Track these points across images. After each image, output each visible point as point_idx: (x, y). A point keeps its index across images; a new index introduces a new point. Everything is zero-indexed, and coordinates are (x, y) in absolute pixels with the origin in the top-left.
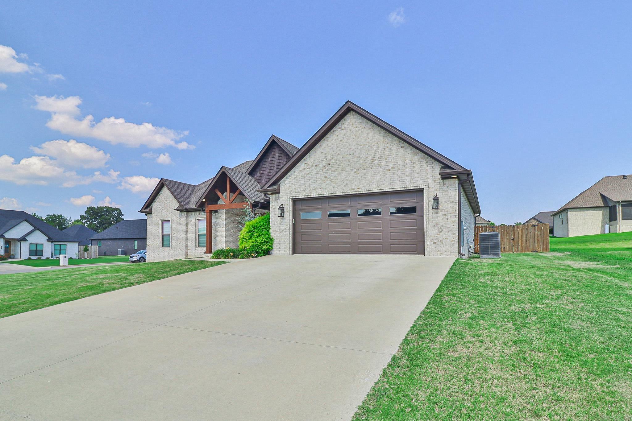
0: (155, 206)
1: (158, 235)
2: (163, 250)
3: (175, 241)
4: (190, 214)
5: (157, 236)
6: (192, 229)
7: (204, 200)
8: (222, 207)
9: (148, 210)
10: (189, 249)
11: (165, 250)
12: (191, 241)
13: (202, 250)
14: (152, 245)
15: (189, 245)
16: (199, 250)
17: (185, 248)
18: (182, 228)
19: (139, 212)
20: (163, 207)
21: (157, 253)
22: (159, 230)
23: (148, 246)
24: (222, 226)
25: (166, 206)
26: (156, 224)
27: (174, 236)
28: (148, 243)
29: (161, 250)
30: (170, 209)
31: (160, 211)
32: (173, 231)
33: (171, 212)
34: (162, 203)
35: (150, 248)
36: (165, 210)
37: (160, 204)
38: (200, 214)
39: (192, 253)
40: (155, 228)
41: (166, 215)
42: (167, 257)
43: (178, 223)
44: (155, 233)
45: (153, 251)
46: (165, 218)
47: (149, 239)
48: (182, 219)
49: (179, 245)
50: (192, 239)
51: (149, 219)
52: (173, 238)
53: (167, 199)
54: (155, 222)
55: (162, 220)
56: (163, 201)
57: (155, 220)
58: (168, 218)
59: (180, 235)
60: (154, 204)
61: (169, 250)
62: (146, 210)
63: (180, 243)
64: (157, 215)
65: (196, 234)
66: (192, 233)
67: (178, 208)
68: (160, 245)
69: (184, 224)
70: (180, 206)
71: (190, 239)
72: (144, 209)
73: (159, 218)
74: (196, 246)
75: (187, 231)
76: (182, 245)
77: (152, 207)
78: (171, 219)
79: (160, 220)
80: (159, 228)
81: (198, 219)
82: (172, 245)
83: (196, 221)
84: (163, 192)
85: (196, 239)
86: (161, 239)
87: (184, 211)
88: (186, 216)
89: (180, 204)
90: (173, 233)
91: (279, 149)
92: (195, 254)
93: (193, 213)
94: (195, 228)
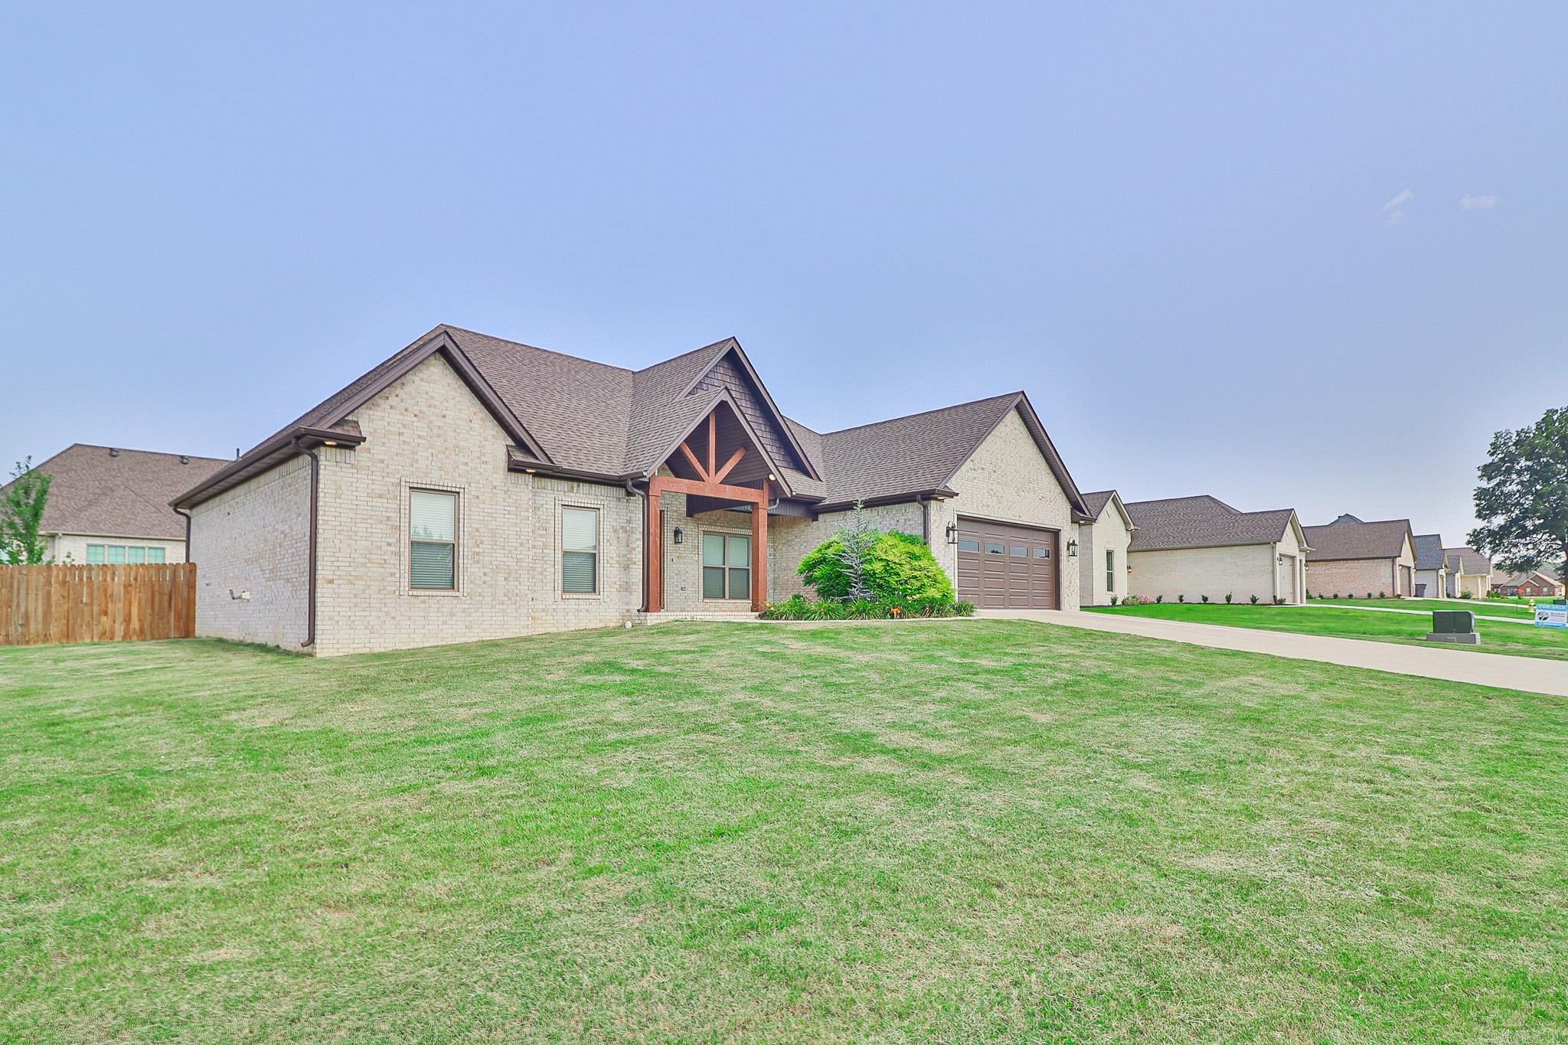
0: (369, 422)
1: (390, 540)
2: (424, 602)
3: (486, 570)
5: (389, 544)
6: (542, 532)
8: (697, 488)
10: (533, 599)
11: (432, 601)
12: (541, 574)
13: (580, 602)
14: (356, 578)
16: (572, 602)
18: (515, 525)
20: (419, 437)
21: (388, 614)
22: (397, 521)
23: (331, 582)
25: (439, 436)
26: (381, 496)
27: (477, 550)
28: (328, 568)
29: (413, 600)
30: (457, 450)
31: (406, 447)
32: (477, 534)
33: (466, 464)
34: (416, 419)
35: (342, 591)
36: (430, 451)
37: (404, 423)
38: (575, 489)
39: (544, 611)
40: (377, 513)
41: (441, 469)
42: (446, 626)
43: (498, 508)
44: (375, 531)
45: (365, 605)
46: (434, 479)
47: (336, 555)
48: (515, 497)
49: (504, 583)
50: (545, 566)
51: (334, 468)
52: (477, 558)
53: (444, 412)
54: (373, 487)
55: (415, 485)
56: (420, 412)
57: (374, 477)
58: (448, 484)
59: (510, 551)
60: (371, 412)
61: (455, 602)
62: (339, 431)
63: (505, 579)
64: (382, 461)
65: (560, 552)
66: (545, 546)
67: (520, 457)
68: (407, 579)
69: (526, 514)
70: (525, 450)
71: (534, 566)
72: (331, 426)
73: (398, 476)
74: (559, 588)
75: (532, 539)
76: (516, 583)
77: (357, 423)
78: (466, 486)
79: (402, 484)
80: (395, 515)
81: (567, 503)
82: (472, 582)
83: (560, 511)
84: (422, 379)
85: (560, 567)
86: (407, 559)
87: (533, 473)
88: (530, 487)
89: (514, 444)
90: (473, 541)
91: (730, 373)
92: (555, 614)
93: (549, 483)
94: (556, 533)
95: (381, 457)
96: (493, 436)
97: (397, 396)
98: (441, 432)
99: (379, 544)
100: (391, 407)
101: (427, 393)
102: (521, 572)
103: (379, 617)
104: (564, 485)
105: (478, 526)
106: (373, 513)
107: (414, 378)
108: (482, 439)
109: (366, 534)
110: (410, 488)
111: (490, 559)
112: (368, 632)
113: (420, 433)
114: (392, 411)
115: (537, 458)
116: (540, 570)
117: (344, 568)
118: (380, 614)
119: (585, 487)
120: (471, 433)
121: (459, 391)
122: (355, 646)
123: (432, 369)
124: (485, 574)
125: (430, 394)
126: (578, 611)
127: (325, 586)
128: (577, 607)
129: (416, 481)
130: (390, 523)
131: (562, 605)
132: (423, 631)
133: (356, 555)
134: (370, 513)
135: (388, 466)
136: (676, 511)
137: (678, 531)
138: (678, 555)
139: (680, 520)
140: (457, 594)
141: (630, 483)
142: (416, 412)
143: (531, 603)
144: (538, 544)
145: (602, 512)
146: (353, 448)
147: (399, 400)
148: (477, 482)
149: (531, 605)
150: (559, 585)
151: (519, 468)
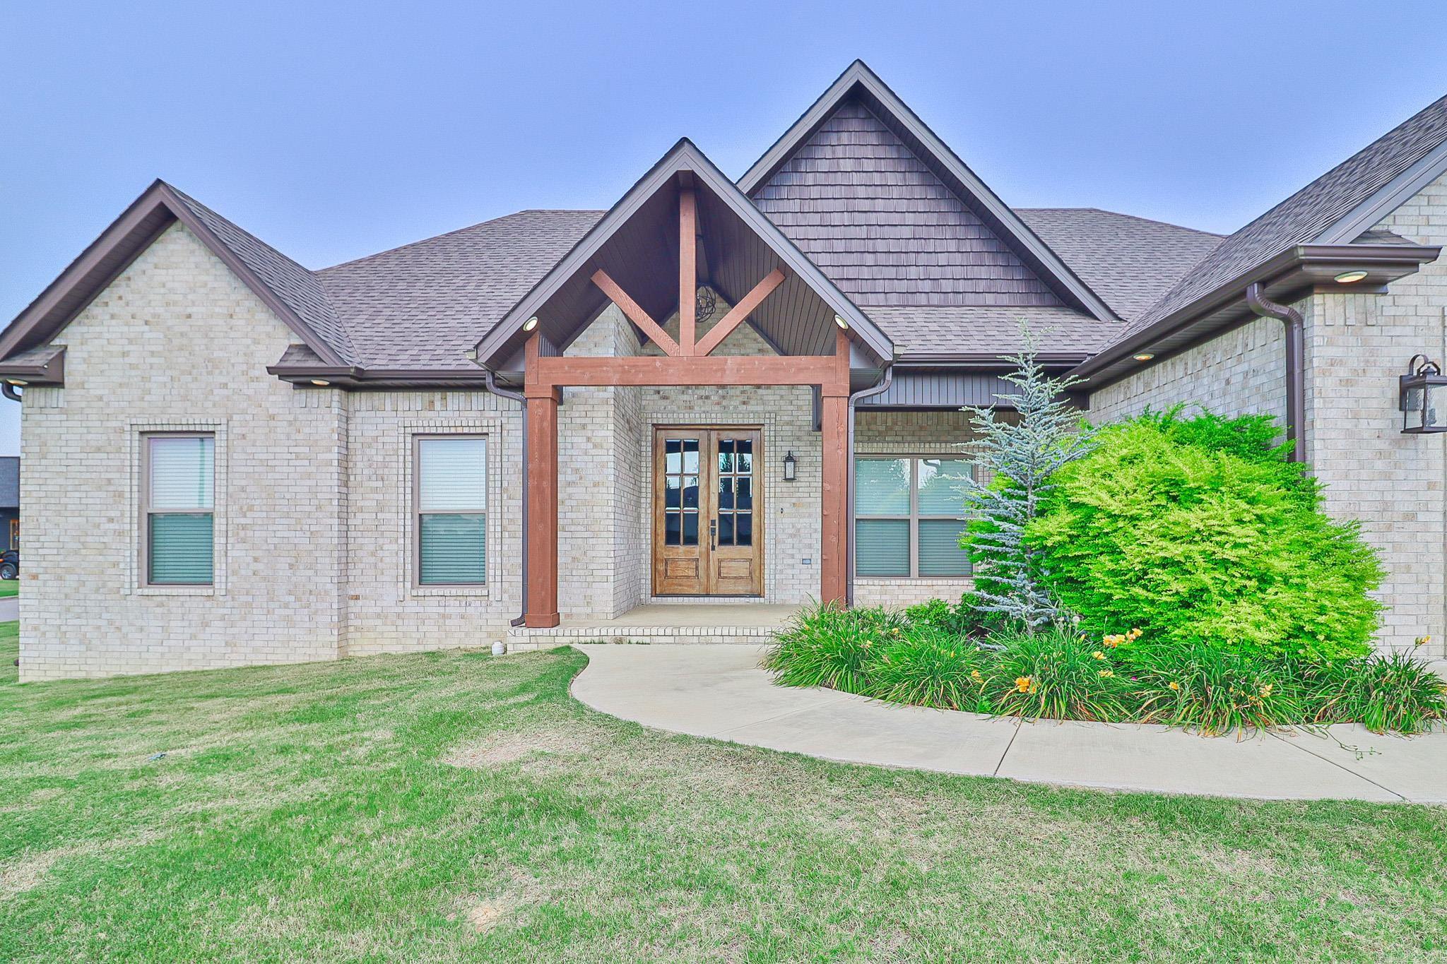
0: (82, 343)
1: (112, 514)
2: (161, 605)
3: (258, 554)
4: (362, 401)
5: (111, 520)
6: (375, 484)
7: (531, 325)
8: (594, 373)
9: (41, 359)
10: (357, 598)
11: (173, 604)
12: (373, 554)
13: (452, 602)
14: (69, 570)
15: (354, 572)
16: (434, 601)
17: (335, 593)
18: (309, 476)
20: (152, 353)
21: (110, 622)
22: (127, 484)
23: (35, 577)
24: (597, 479)
25: (181, 349)
26: (99, 450)
27: (243, 521)
28: (31, 558)
29: (146, 602)
30: (210, 365)
31: (133, 373)
32: (243, 495)
33: (225, 386)
34: (146, 328)
35: (48, 590)
36: (169, 373)
37: (132, 336)
38: (438, 405)
39: (378, 616)
40: (94, 475)
41: (185, 398)
42: (194, 642)
43: (277, 450)
44: (91, 501)
45: (78, 610)
46: (176, 416)
47: (42, 539)
48: (307, 430)
49: (289, 573)
50: (381, 541)
51: (38, 417)
52: (242, 534)
53: (189, 310)
54: (90, 437)
55: (147, 428)
56: (155, 316)
57: (90, 424)
58: (197, 420)
59: (298, 522)
60: (84, 329)
61: (208, 604)
63: (291, 566)
64: (100, 398)
65: (409, 516)
66: (381, 508)
67: (295, 362)
68: (135, 572)
69: (328, 456)
70: (307, 350)
71: (359, 541)
72: (9, 356)
73: (121, 417)
74: (409, 578)
75: (345, 498)
76: (310, 573)
77: (66, 347)
78: (224, 421)
79: (128, 428)
80: (118, 475)
81: (421, 431)
82: (234, 573)
83: (409, 446)
84: (156, 267)
85: (408, 541)
86: (135, 540)
87: (332, 386)
88: (335, 411)
89: (302, 342)
90: (236, 507)
91: (873, 139)
92: (399, 622)
93: (387, 399)
94: (401, 484)
95: (99, 392)
96: (268, 335)
97: (120, 298)
98: (185, 341)
99: (97, 520)
100: (113, 317)
101: (164, 286)
102: (317, 554)
103: (99, 627)
104: (416, 400)
105: (244, 483)
106: (88, 475)
107: (144, 266)
108: (249, 341)
109: (80, 507)
110: (142, 433)
111: (264, 534)
112: (83, 648)
113: (153, 348)
114: (114, 322)
115: (321, 360)
116: (372, 548)
117: (50, 558)
118: (99, 623)
119: (458, 400)
120: (232, 334)
121: (213, 272)
122: (67, 667)
123: (171, 247)
124: (256, 560)
125: (169, 285)
126: (444, 616)
127: (28, 582)
128: (441, 610)
129: (146, 422)
130: (112, 488)
131: (411, 607)
132: (160, 649)
133: (67, 539)
134: (85, 476)
135: (108, 403)
136: (790, 423)
137: (789, 458)
138: (794, 500)
139: (799, 439)
140: (210, 592)
141: (489, 380)
142: (148, 318)
143: (352, 603)
144: (367, 503)
145: (491, 439)
146: (59, 384)
147: (122, 303)
148: (244, 412)
149: (354, 607)
150: (409, 573)
151: (302, 380)
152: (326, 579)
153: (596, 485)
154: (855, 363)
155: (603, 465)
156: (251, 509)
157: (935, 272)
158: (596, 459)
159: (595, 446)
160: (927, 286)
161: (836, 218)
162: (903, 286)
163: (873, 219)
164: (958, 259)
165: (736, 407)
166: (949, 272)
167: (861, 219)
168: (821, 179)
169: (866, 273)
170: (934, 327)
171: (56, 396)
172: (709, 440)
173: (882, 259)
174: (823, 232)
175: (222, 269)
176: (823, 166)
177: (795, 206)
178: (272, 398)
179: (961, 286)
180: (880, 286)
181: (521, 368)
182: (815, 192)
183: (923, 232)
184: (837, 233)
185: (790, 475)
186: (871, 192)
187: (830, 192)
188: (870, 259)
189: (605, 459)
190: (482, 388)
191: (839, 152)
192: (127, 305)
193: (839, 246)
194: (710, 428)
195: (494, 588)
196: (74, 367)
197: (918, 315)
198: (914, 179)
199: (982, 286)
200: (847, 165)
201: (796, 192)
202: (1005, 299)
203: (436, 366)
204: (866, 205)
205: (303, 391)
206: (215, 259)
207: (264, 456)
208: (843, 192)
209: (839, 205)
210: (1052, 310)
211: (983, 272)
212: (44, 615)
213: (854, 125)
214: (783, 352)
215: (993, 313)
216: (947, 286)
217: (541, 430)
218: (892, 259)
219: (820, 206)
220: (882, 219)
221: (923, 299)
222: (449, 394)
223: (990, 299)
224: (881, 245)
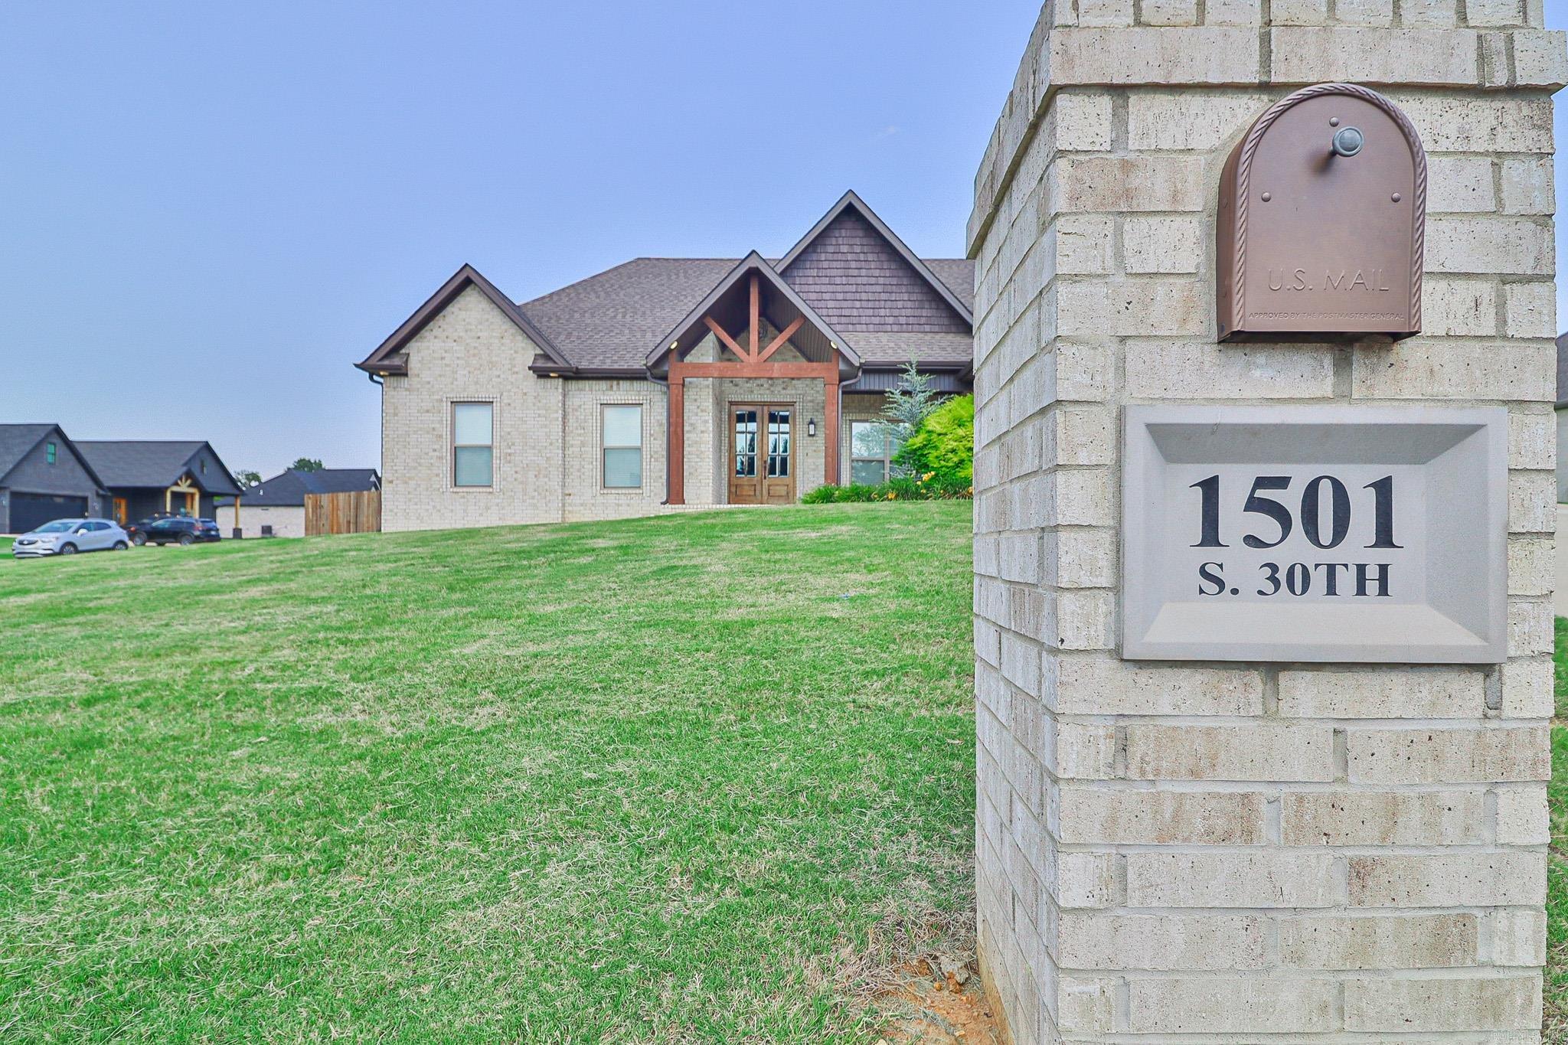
0: (418, 352)
1: (435, 447)
2: (464, 497)
3: (518, 469)
4: (573, 385)
5: (435, 450)
6: (579, 432)
7: (675, 345)
8: (702, 370)
9: (396, 361)
10: (571, 495)
11: (469, 496)
12: (579, 470)
13: (623, 497)
14: (410, 478)
15: (569, 480)
16: (612, 496)
17: (559, 492)
18: (546, 426)
19: (357, 366)
20: (458, 358)
21: (434, 507)
22: (446, 432)
23: (391, 482)
24: (703, 429)
25: (474, 355)
26: (428, 411)
27: (509, 451)
28: (389, 471)
29: (454, 495)
30: (490, 365)
31: (448, 369)
32: (508, 437)
33: (499, 376)
34: (455, 344)
35: (399, 488)
36: (467, 369)
37: (447, 348)
38: (615, 387)
39: (582, 505)
40: (425, 425)
41: (476, 383)
42: (482, 518)
43: (528, 412)
44: (423, 440)
45: (416, 500)
46: (472, 393)
47: (395, 461)
48: (545, 401)
49: (534, 479)
50: (583, 463)
51: (393, 393)
52: (508, 458)
53: (479, 334)
54: (423, 404)
55: (455, 400)
56: (459, 337)
57: (423, 397)
58: (483, 396)
59: (540, 451)
60: (420, 344)
61: (490, 497)
62: (386, 362)
63: (536, 476)
64: (429, 383)
65: (598, 449)
66: (583, 444)
67: (540, 364)
68: (449, 479)
69: (555, 415)
70: (547, 357)
71: (571, 463)
72: (381, 360)
73: (441, 393)
74: (599, 484)
75: (564, 438)
76: (546, 480)
77: (409, 354)
78: (499, 396)
79: (445, 399)
80: (438, 426)
81: (605, 402)
82: (504, 480)
83: (599, 410)
84: (460, 309)
85: (598, 463)
86: (449, 462)
87: (559, 377)
88: (560, 390)
89: (542, 352)
90: (506, 444)
91: (860, 233)
92: (593, 508)
93: (587, 384)
94: (594, 432)
95: (428, 379)
96: (523, 349)
97: (441, 327)
98: (476, 351)
99: (427, 451)
100: (435, 337)
101: (464, 320)
102: (550, 469)
103: (427, 510)
104: (603, 385)
105: (508, 430)
106: (422, 425)
107: (453, 309)
108: (512, 352)
109: (418, 443)
110: (452, 402)
111: (521, 458)
112: (419, 522)
113: (459, 355)
114: (436, 340)
115: (554, 362)
116: (578, 467)
117: (400, 471)
118: (428, 507)
119: (624, 385)
120: (503, 348)
121: (492, 313)
123: (468, 299)
124: (516, 472)
125: (467, 320)
126: (618, 505)
127: (388, 485)
128: (617, 500)
129: (455, 396)
130: (435, 433)
131: (600, 499)
133: (410, 460)
134: (420, 425)
135: (433, 387)
136: (812, 401)
137: (811, 422)
138: (814, 448)
139: (817, 411)
140: (491, 490)
141: (649, 374)
142: (456, 338)
143: (567, 497)
144: (576, 442)
145: (644, 406)
146: (406, 375)
147: (441, 330)
148: (509, 391)
149: (568, 500)
150: (599, 481)
151: (542, 374)
152: (555, 483)
153: (702, 432)
154: (842, 366)
155: (706, 422)
156: (513, 444)
157: (896, 312)
158: (703, 418)
159: (702, 411)
160: (891, 320)
161: (838, 280)
162: (876, 320)
163: (859, 280)
164: (909, 304)
165: (779, 391)
166: (904, 312)
167: (852, 280)
168: (830, 256)
169: (855, 312)
170: (892, 345)
171: (405, 382)
172: (763, 411)
173: (864, 304)
174: (831, 288)
175: (496, 312)
176: (831, 249)
177: (814, 272)
178: (525, 383)
179: (911, 320)
180: (863, 320)
181: (666, 368)
182: (825, 265)
183: (889, 289)
184: (839, 288)
185: (812, 432)
186: (858, 265)
187: (834, 264)
188: (858, 304)
189: (707, 418)
190: (645, 379)
191: (840, 241)
192: (444, 331)
193: (840, 296)
194: (763, 404)
195: (646, 489)
196: (414, 364)
197: (884, 337)
198: (883, 257)
199: (923, 320)
200: (844, 249)
201: (815, 264)
202: (936, 328)
203: (616, 366)
204: (855, 272)
205: (543, 380)
206: (493, 306)
207: (521, 415)
208: (842, 264)
209: (840, 272)
210: (962, 335)
211: (924, 313)
212: (396, 503)
213: (849, 225)
214: (810, 360)
215: (928, 337)
216: (903, 320)
217: (677, 400)
218: (870, 305)
219: (829, 272)
220: (865, 280)
221: (889, 328)
222: (621, 382)
223: (927, 328)
224: (864, 296)
